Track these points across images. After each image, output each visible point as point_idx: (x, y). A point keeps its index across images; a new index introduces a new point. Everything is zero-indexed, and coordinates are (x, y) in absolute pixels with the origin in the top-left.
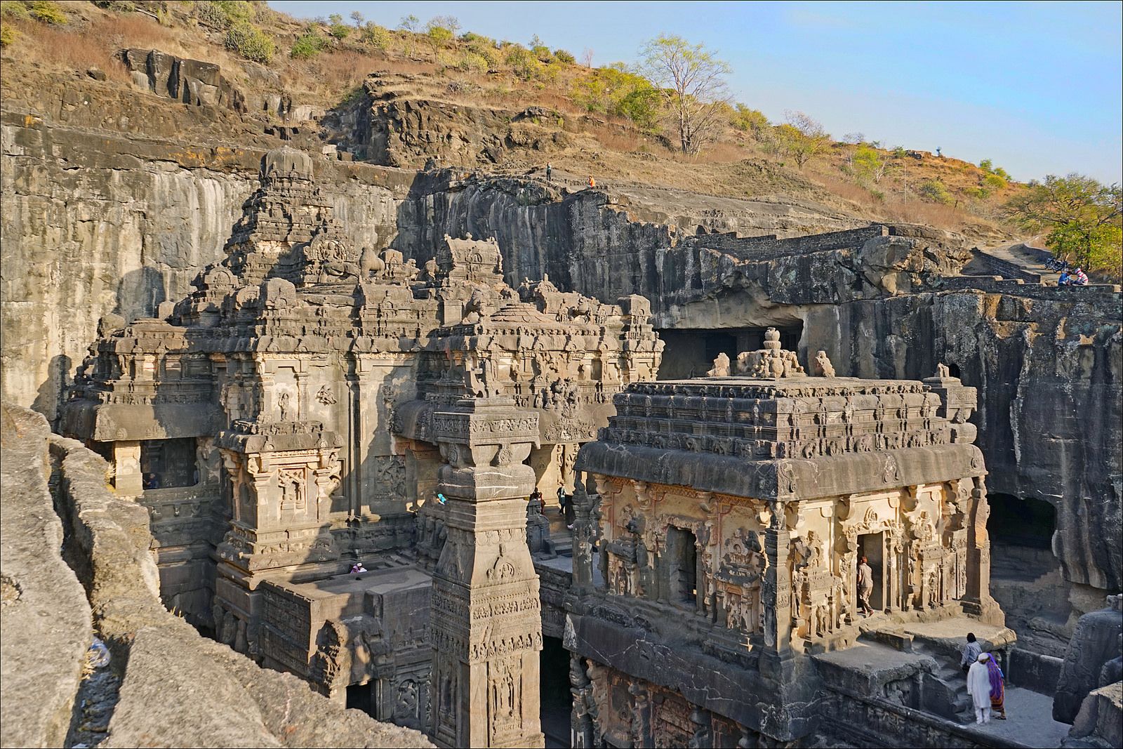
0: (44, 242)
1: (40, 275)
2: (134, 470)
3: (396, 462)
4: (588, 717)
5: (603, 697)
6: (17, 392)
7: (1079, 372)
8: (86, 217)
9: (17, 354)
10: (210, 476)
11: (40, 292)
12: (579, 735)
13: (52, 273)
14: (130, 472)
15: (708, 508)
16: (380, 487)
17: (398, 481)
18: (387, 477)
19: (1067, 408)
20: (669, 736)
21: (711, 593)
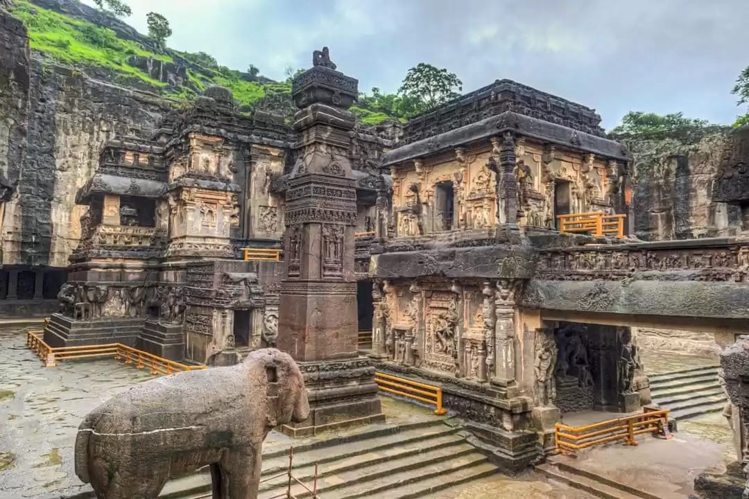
0: (79, 139)
1: (76, 158)
2: (116, 214)
3: (271, 211)
4: (384, 318)
5: (393, 304)
6: (58, 221)
7: (668, 173)
8: (105, 129)
9: (60, 201)
10: (162, 224)
11: (76, 167)
12: (377, 329)
13: (83, 158)
14: (113, 214)
15: (463, 159)
16: (261, 224)
17: (272, 222)
18: (266, 219)
19: (661, 194)
20: (435, 317)
21: (463, 213)
